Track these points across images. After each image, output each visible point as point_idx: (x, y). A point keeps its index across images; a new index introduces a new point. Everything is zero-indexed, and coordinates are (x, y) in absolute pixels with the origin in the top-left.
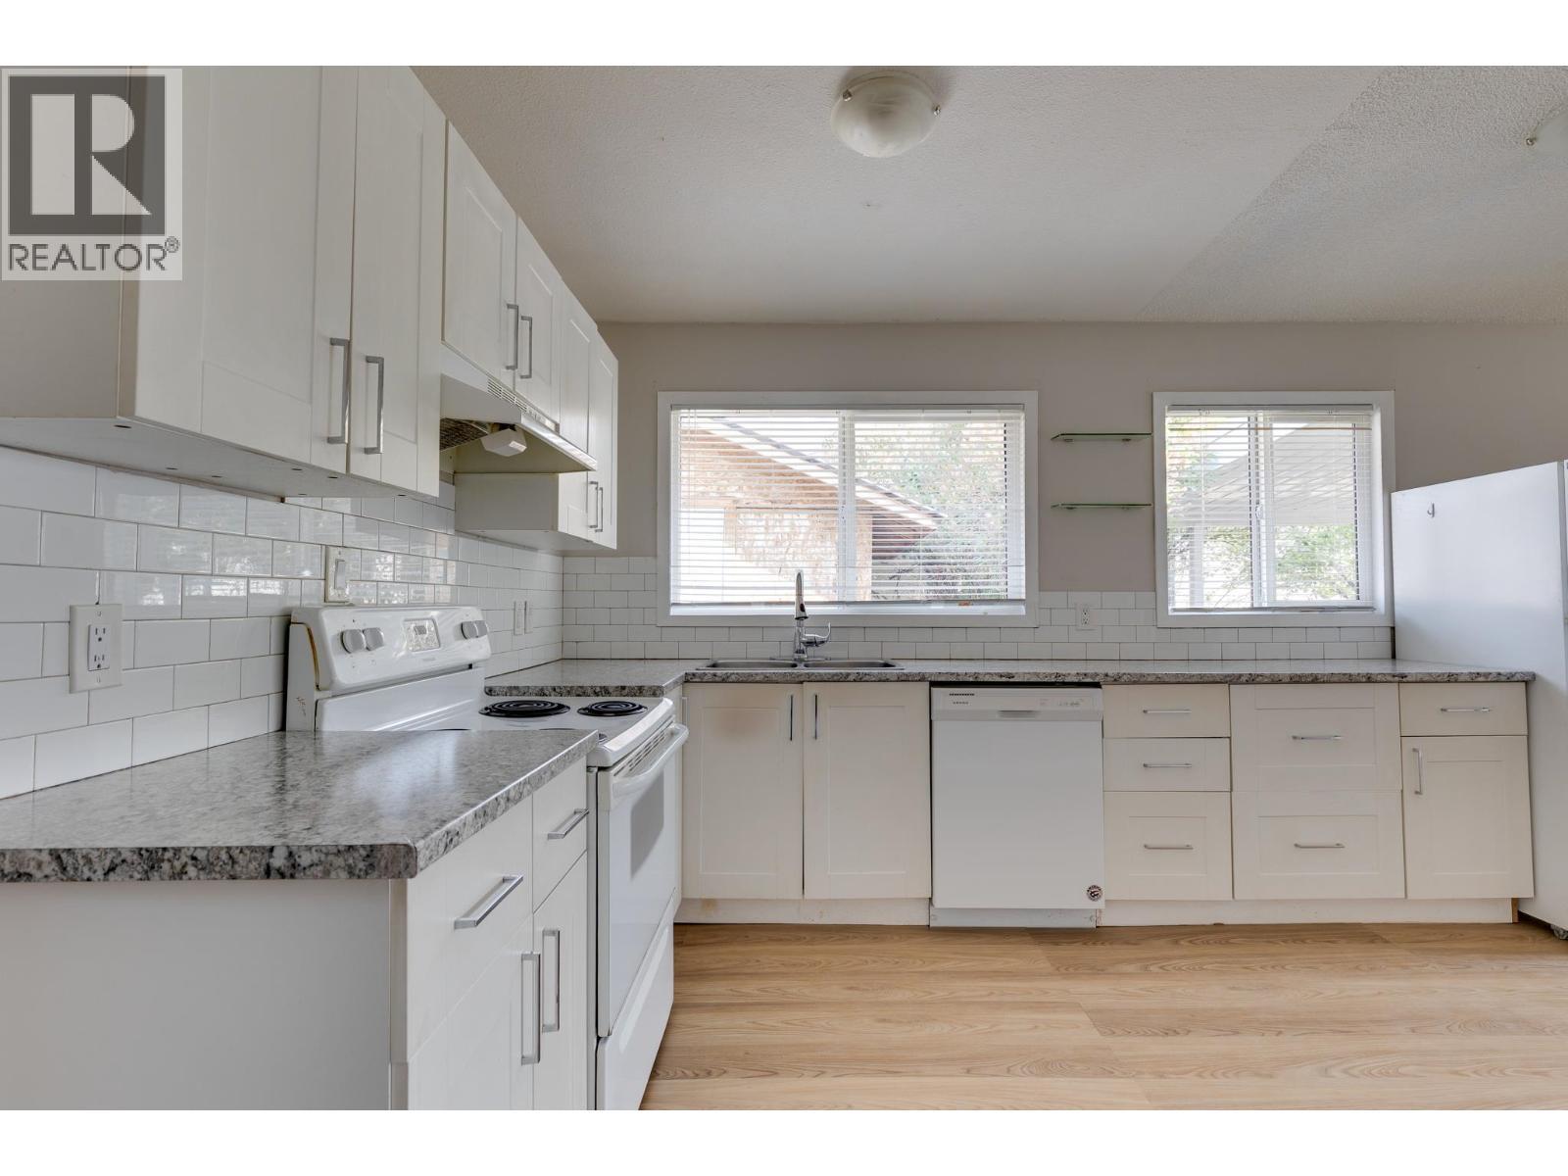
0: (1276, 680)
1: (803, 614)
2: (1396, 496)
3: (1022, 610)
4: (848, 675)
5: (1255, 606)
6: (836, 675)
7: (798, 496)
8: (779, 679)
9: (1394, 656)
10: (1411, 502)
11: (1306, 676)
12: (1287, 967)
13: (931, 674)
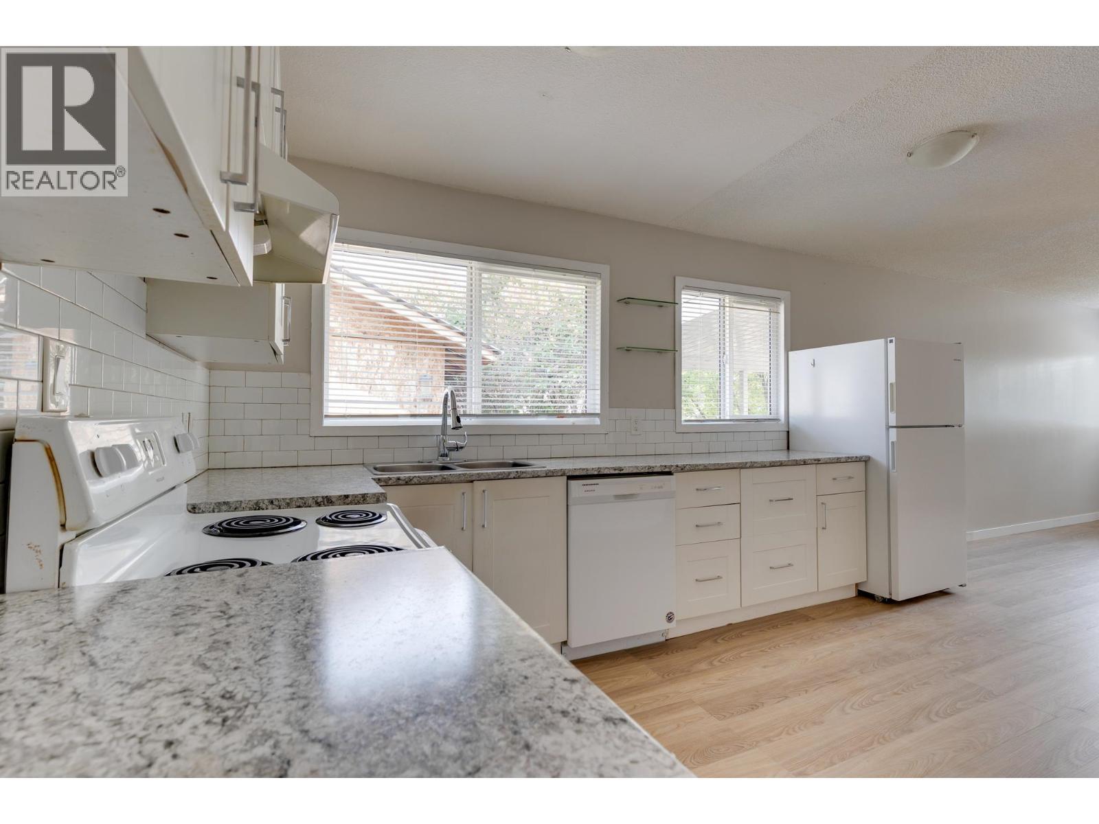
0: (763, 466)
1: (458, 425)
2: (791, 353)
3: (597, 421)
4: (509, 473)
5: (722, 418)
6: (501, 473)
7: (386, 330)
8: (455, 479)
9: (788, 448)
10: (801, 358)
11: (777, 462)
12: (781, 646)
13: (569, 470)
